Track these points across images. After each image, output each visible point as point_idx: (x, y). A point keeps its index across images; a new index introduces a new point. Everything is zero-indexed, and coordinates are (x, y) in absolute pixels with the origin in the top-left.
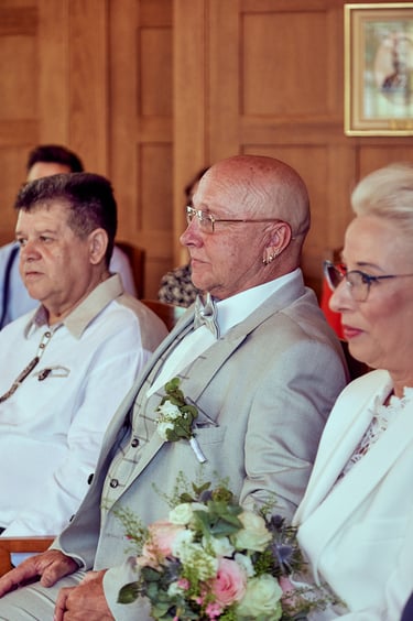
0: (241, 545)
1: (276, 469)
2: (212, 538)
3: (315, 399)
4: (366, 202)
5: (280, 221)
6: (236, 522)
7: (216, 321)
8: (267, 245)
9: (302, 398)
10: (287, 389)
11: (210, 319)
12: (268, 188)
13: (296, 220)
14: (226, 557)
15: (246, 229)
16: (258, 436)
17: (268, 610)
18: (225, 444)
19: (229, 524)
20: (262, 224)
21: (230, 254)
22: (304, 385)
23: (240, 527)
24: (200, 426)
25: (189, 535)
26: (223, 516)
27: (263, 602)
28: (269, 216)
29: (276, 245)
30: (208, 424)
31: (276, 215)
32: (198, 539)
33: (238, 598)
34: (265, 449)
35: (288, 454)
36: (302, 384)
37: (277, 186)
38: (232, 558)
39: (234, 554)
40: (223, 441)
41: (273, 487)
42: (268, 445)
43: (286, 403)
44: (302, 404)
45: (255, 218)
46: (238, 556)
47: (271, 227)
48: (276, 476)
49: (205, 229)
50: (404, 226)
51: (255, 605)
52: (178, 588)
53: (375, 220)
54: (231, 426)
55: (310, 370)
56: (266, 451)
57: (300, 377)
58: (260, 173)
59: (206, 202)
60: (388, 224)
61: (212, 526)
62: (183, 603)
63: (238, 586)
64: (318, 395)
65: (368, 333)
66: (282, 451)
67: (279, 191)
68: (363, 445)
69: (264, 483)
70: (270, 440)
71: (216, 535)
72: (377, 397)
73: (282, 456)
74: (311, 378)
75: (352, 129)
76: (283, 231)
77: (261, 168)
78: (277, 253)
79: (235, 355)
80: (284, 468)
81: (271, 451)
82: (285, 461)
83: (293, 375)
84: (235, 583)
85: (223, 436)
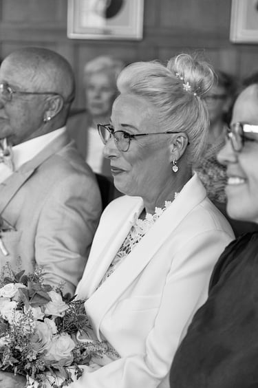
0: (48, 312)
1: (57, 259)
2: (30, 307)
3: (83, 213)
4: (127, 85)
5: (56, 94)
6: (46, 297)
7: (12, 160)
8: (47, 110)
9: (74, 212)
10: (64, 205)
11: (7, 158)
12: (49, 71)
13: (67, 93)
14: (39, 320)
15: (33, 98)
16: (45, 238)
17: (65, 356)
18: (21, 243)
19: (42, 297)
20: (44, 96)
21: (22, 114)
22: (74, 204)
23: (49, 300)
24: (4, 231)
25: (14, 304)
26: (38, 292)
27: (62, 351)
28: (49, 90)
29: (53, 110)
30: (10, 229)
31: (53, 90)
32: (20, 307)
33: (46, 347)
34: (49, 246)
35: (66, 250)
36: (73, 203)
37: (55, 70)
38: (43, 321)
39: (44, 318)
40: (19, 241)
41: (56, 271)
42: (51, 244)
43: (64, 216)
44: (73, 216)
45: (39, 92)
46: (46, 319)
47: (50, 98)
48: (59, 264)
49: (5, 97)
50: (153, 101)
51: (57, 353)
52: (6, 341)
53: (133, 96)
54: (25, 230)
55: (79, 194)
56: (51, 248)
57: (72, 199)
58: (43, 61)
59: (6, 79)
60: (142, 100)
61: (30, 298)
62: (9, 351)
63: (47, 340)
64: (84, 210)
65: (127, 172)
66: (61, 247)
67: (56, 73)
68: (125, 246)
69: (50, 268)
70: (54, 240)
71: (32, 305)
72: (136, 214)
73: (61, 251)
74: (80, 199)
75: (74, 33)
76: (58, 100)
77: (44, 57)
78: (53, 115)
79: (27, 182)
80: (63, 259)
81: (55, 248)
82: (63, 254)
83: (68, 196)
84: (45, 338)
85: (20, 237)
